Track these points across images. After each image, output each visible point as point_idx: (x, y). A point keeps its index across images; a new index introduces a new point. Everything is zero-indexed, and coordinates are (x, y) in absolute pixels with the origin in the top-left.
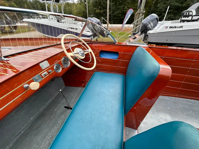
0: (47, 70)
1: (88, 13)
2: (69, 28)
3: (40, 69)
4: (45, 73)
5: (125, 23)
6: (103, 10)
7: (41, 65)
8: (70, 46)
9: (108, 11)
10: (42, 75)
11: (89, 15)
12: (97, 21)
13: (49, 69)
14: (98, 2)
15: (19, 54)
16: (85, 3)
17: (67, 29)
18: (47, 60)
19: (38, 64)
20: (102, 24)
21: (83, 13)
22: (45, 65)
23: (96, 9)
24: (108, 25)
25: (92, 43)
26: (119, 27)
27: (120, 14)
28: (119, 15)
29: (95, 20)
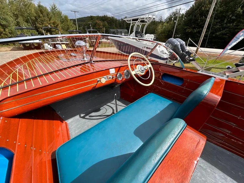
0: (113, 75)
1: (174, 32)
2: (145, 47)
3: (109, 73)
4: (110, 76)
5: (229, 48)
6: (198, 29)
7: (110, 70)
8: (134, 63)
9: (204, 30)
10: (109, 77)
11: (175, 34)
12: (180, 43)
13: (114, 75)
14: (193, 20)
15: (100, 61)
16: (175, 21)
17: (142, 48)
18: (115, 68)
19: (109, 69)
20: (186, 46)
21: (167, 32)
22: (112, 71)
23: (187, 28)
24: (198, 49)
25: (160, 65)
26: (217, 53)
27: (226, 34)
28: (224, 36)
29: (178, 42)
